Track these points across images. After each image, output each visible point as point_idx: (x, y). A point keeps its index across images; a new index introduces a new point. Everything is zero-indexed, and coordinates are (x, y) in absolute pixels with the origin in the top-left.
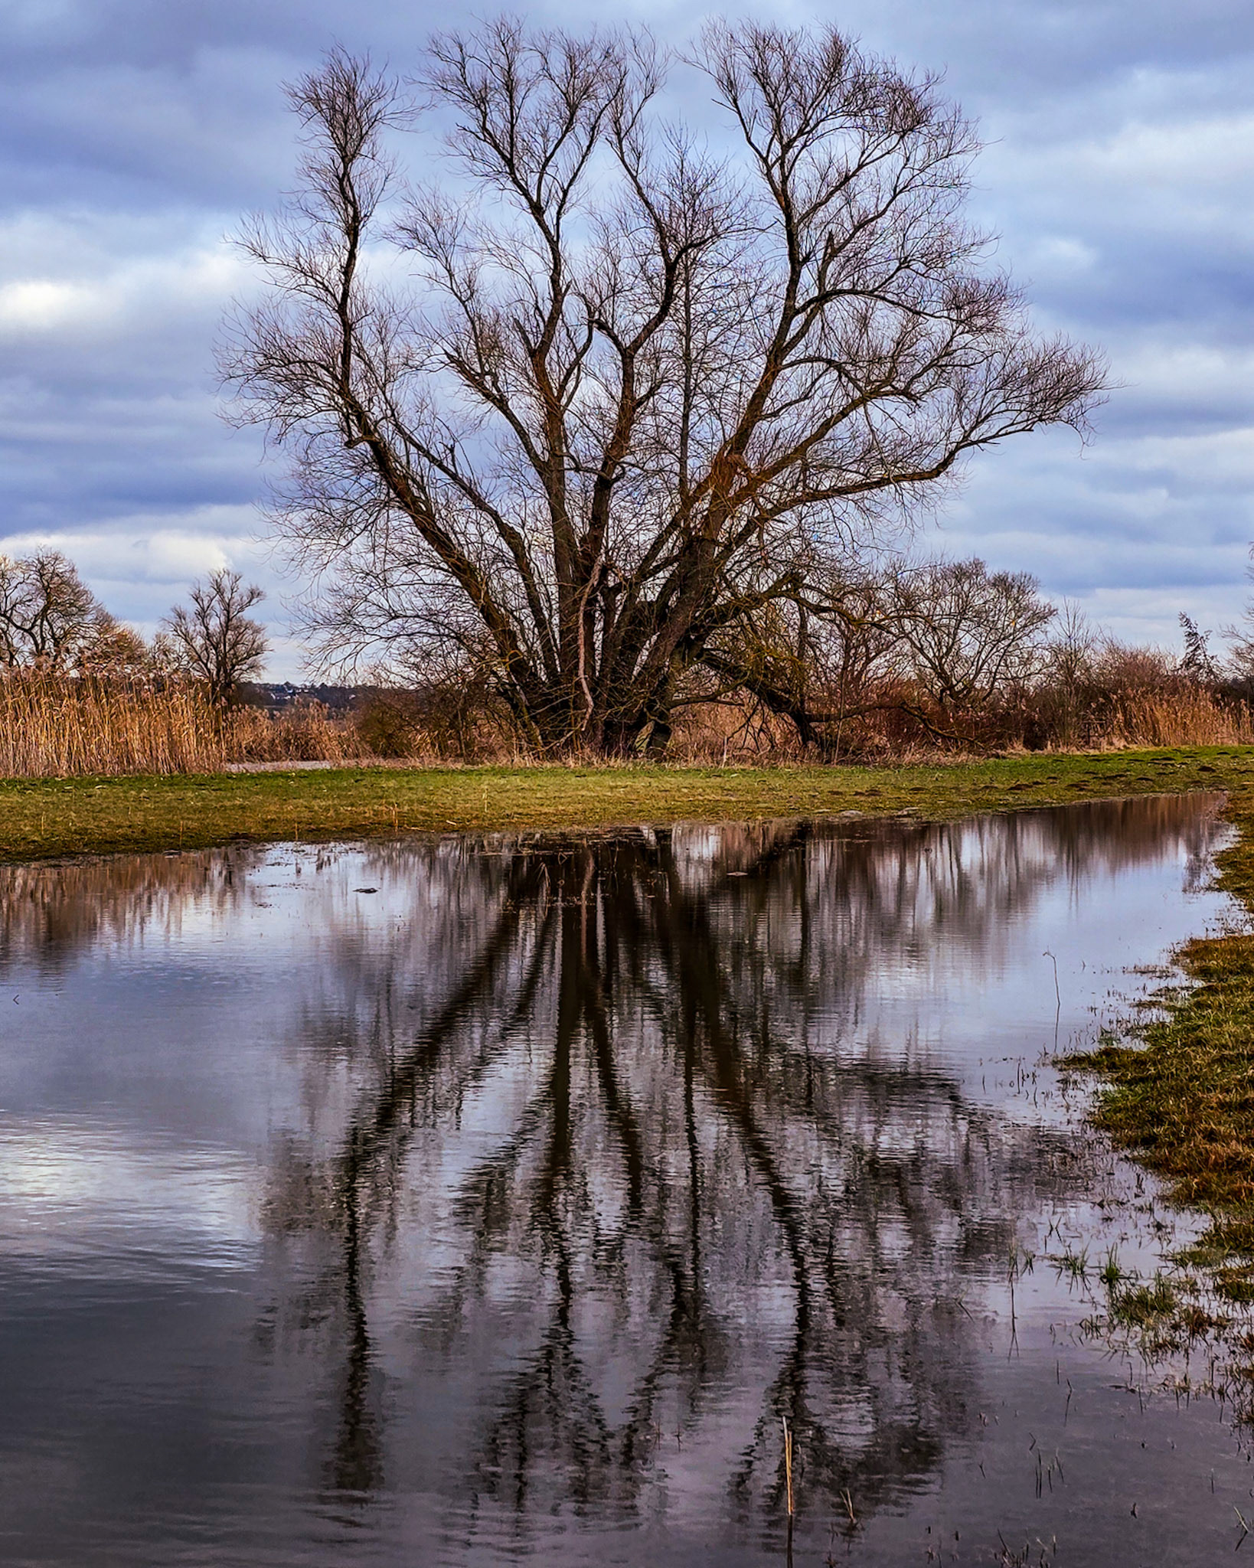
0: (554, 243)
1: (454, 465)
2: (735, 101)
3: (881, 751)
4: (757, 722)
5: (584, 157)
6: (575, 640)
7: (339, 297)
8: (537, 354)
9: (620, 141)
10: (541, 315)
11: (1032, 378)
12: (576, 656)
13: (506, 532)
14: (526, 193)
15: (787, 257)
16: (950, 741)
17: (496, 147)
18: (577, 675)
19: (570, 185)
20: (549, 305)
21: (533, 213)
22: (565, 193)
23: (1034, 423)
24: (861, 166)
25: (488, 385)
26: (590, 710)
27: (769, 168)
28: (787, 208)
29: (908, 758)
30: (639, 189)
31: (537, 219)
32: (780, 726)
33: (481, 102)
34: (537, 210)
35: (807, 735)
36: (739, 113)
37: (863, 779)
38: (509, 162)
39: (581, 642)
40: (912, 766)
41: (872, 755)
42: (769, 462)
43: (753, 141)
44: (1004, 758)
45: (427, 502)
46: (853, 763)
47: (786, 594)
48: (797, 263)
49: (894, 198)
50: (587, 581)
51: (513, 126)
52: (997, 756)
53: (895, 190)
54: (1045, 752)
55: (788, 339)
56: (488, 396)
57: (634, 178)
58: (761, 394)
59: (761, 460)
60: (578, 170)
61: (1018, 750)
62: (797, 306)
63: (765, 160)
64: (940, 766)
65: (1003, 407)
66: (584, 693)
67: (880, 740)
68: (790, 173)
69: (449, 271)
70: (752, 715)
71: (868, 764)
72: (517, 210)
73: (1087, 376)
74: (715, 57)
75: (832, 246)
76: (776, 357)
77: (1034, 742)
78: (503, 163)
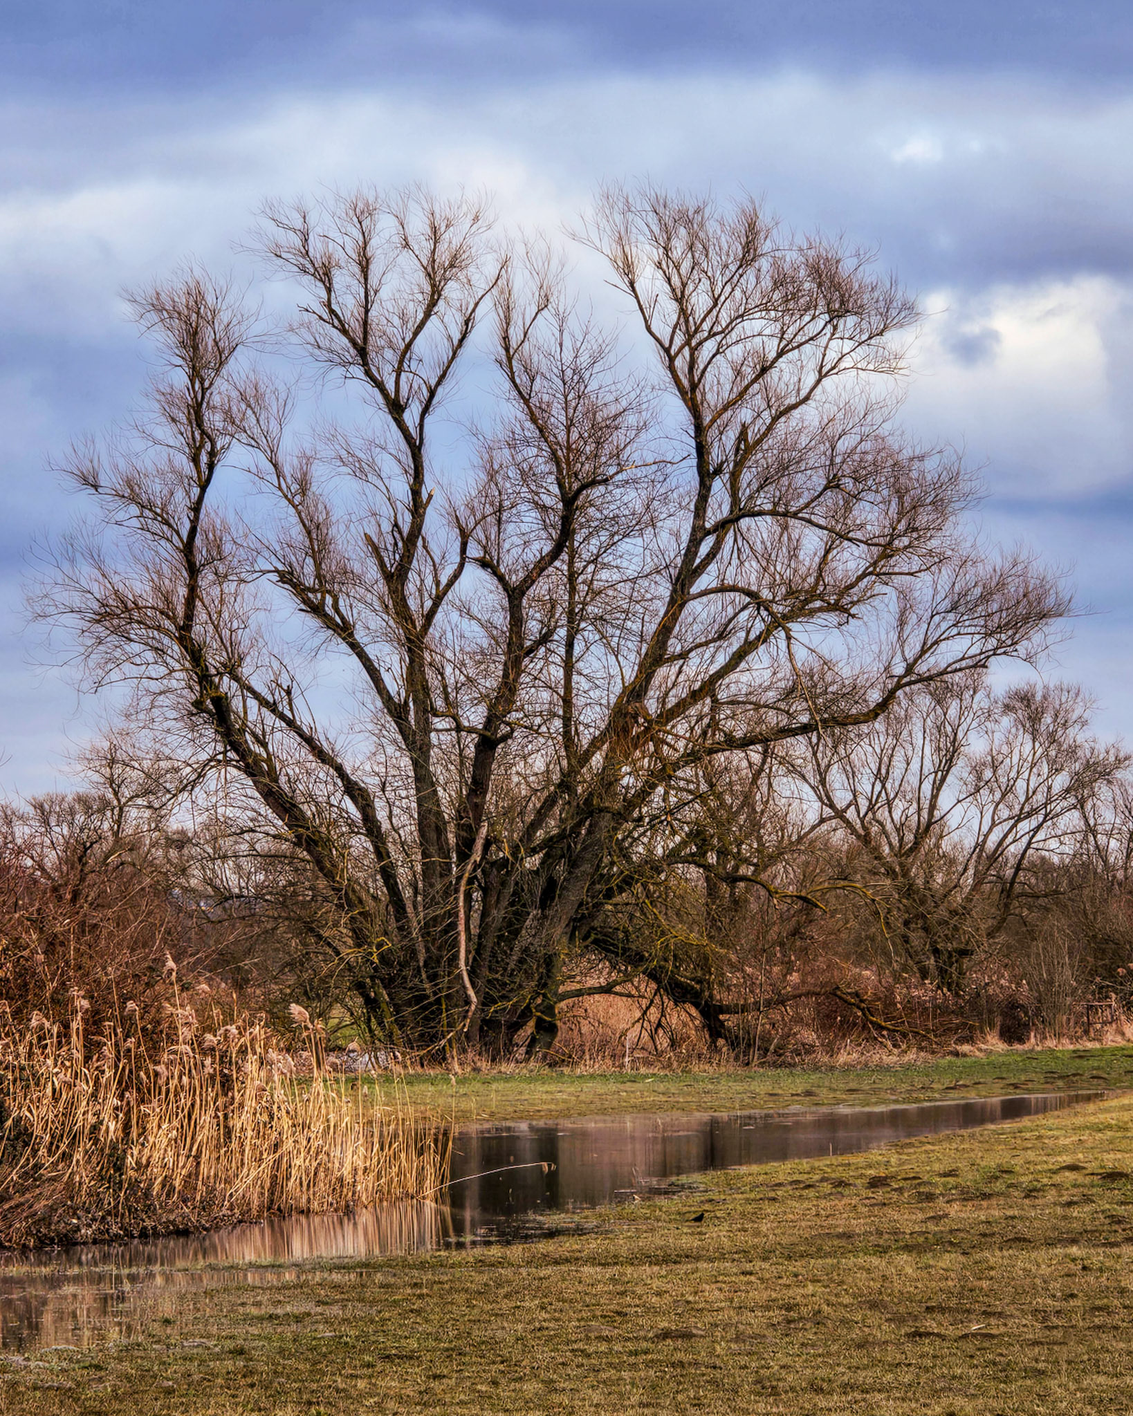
0: (416, 448)
1: (291, 710)
2: (632, 284)
3: (810, 1049)
4: (654, 1014)
5: (455, 353)
6: (453, 926)
7: (185, 535)
8: (396, 578)
9: (510, 359)
10: (400, 533)
11: (985, 598)
12: (455, 944)
13: (353, 789)
14: (380, 386)
15: (695, 469)
16: (899, 1036)
17: (344, 332)
18: (457, 967)
19: (439, 383)
20: (408, 518)
21: (391, 413)
22: (432, 393)
23: (988, 657)
24: (780, 354)
25: (329, 610)
26: (473, 1007)
27: (672, 359)
28: (695, 409)
29: (843, 1058)
30: (532, 413)
31: (395, 419)
32: (683, 1018)
33: (324, 275)
34: (396, 407)
35: (714, 1028)
36: (637, 297)
37: (792, 1083)
38: (362, 352)
39: (461, 927)
40: (848, 1068)
41: (799, 1054)
42: (672, 701)
43: (654, 329)
44: (965, 1055)
45: (269, 760)
46: (775, 1065)
47: (690, 860)
48: (706, 475)
49: (818, 382)
50: (468, 857)
51: (367, 311)
52: (957, 1054)
53: (820, 372)
54: (1026, 1047)
55: (698, 561)
56: (329, 623)
57: (527, 402)
58: (665, 631)
59: (663, 700)
60: (448, 367)
61: (994, 1043)
62: (708, 525)
63: (667, 351)
64: (882, 1069)
65: (955, 631)
66: (464, 987)
67: (809, 1036)
68: (700, 380)
69: (275, 466)
70: (648, 1008)
71: (794, 1065)
72: (371, 410)
73: (1050, 601)
74: (608, 228)
75: (746, 440)
76: (683, 586)
77: (1013, 1033)
78: (353, 351)
